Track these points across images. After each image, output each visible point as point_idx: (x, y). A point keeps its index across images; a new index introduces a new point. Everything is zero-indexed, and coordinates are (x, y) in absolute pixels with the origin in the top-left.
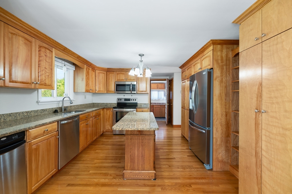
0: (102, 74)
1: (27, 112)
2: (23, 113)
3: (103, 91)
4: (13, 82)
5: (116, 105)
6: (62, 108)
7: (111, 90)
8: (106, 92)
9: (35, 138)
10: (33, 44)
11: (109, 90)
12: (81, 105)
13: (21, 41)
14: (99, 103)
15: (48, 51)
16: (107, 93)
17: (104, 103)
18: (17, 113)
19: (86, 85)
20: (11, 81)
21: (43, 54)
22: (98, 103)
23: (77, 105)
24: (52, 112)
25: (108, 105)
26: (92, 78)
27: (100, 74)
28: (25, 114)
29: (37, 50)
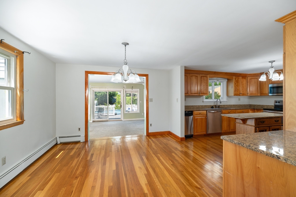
0: (254, 79)
1: (198, 106)
2: (197, 106)
3: (255, 94)
4: (191, 94)
5: (273, 108)
6: (216, 105)
7: (264, 93)
8: (259, 95)
9: (196, 115)
10: (198, 77)
11: (263, 93)
12: (234, 105)
13: (194, 77)
14: (256, 105)
15: (205, 77)
16: (261, 96)
17: (260, 105)
18: (194, 106)
19: (235, 91)
20: (191, 93)
21: (202, 79)
22: (254, 105)
23: (230, 105)
24: (210, 107)
25: (265, 107)
26: (242, 85)
27: (253, 79)
28: (198, 107)
29: (200, 78)
